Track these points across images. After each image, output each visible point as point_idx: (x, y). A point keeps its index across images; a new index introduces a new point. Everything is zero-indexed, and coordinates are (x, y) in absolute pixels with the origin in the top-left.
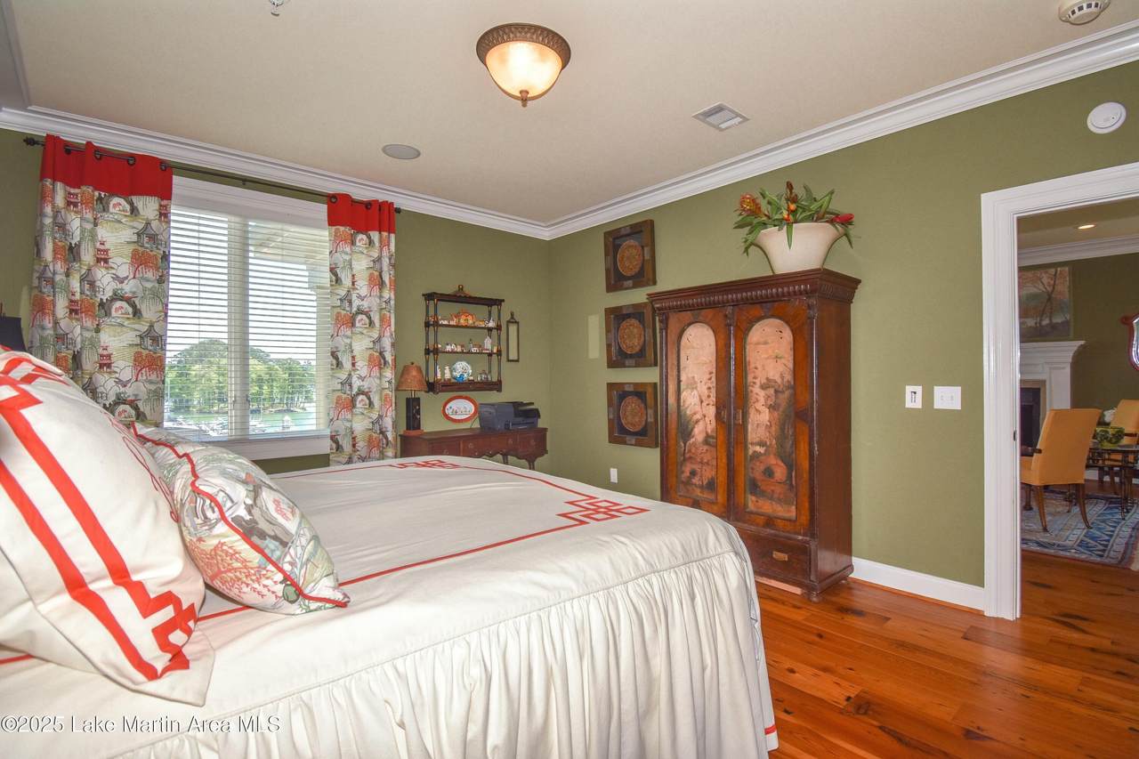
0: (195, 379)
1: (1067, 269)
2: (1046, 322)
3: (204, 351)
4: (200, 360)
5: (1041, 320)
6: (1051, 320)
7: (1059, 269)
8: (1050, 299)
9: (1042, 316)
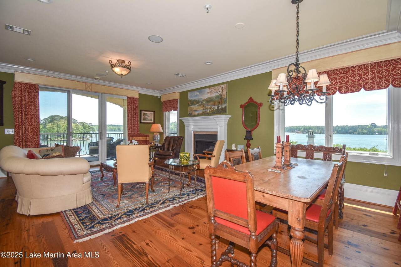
0: (49, 129)
1: (226, 85)
2: (220, 107)
3: (53, 119)
4: (51, 122)
5: (219, 107)
6: (221, 106)
7: (224, 85)
8: (221, 97)
9: (219, 105)
